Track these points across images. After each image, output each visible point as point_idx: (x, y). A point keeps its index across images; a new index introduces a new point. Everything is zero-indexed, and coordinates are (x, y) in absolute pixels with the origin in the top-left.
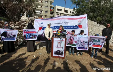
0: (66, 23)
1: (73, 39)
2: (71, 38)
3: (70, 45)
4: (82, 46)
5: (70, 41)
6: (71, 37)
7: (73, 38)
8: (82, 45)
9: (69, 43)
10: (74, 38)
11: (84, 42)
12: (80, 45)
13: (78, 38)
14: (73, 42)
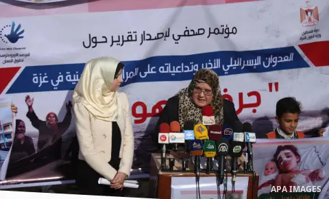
0: (216, 32)
5: (272, 176)
6: (280, 149)
7: (297, 155)
14: (292, 178)
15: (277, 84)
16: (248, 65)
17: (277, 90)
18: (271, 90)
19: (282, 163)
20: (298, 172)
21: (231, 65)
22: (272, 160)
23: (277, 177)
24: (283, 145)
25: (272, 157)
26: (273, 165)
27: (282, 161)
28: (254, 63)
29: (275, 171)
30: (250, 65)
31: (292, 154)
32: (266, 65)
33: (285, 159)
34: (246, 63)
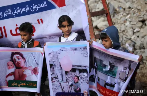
1: (22, 61)
2: (15, 57)
3: (17, 86)
4: (72, 85)
5: (12, 70)
6: (13, 54)
7: (23, 58)
8: (70, 83)
9: (12, 78)
10: (25, 56)
11: (73, 70)
12: (63, 84)
13: (51, 56)
14: (24, 71)
15: (41, 20)
16: (23, 11)
17: (42, 23)
18: (39, 23)
19: (16, 63)
20: (26, 68)
21: (16, 12)
22: (10, 61)
23: (15, 70)
24: (14, 52)
25: (10, 59)
26: (11, 63)
27: (16, 61)
28: (26, 9)
29: (13, 67)
30: (24, 11)
31: (20, 57)
32: (33, 10)
33: (17, 60)
34: (22, 10)
